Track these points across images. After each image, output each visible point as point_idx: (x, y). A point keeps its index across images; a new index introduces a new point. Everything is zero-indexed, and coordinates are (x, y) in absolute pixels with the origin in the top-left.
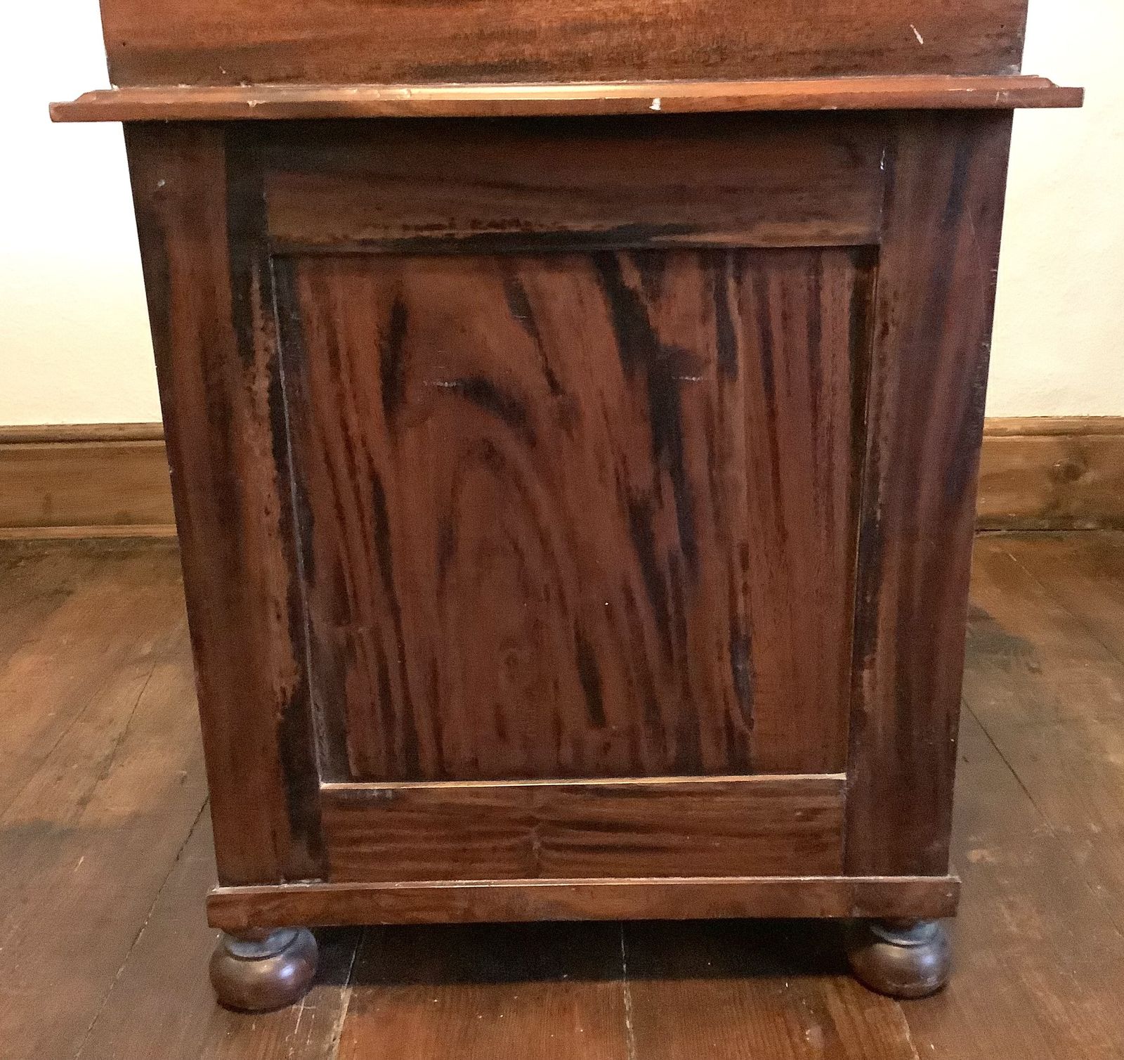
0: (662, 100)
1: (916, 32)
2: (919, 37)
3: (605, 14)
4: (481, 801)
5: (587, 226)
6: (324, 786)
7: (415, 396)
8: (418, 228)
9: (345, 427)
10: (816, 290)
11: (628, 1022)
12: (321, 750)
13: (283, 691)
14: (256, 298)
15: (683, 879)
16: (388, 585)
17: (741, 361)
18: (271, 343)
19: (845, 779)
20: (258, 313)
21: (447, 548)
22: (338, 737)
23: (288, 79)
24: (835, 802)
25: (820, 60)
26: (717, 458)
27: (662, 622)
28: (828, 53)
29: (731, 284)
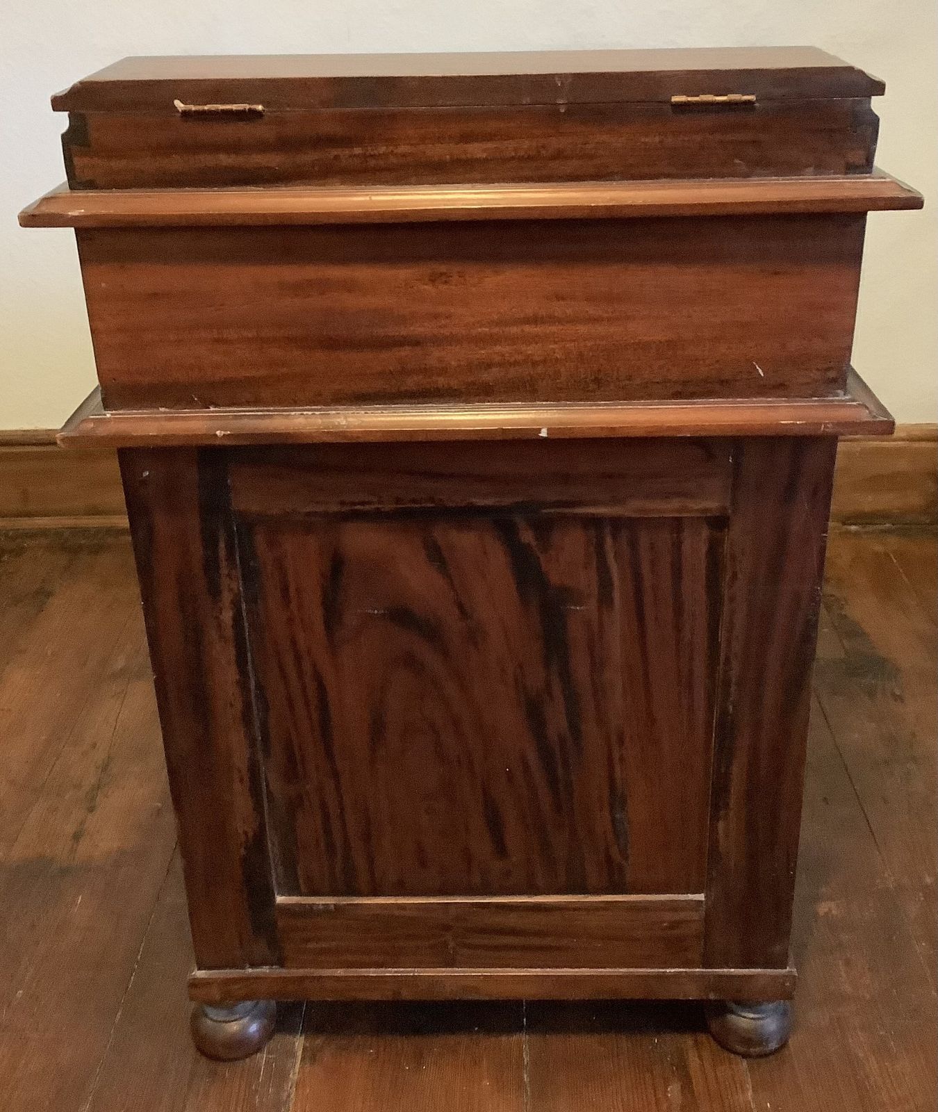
0: (548, 430)
1: (758, 368)
2: (760, 371)
3: (503, 355)
4: (407, 913)
5: (489, 502)
6: (280, 899)
7: (351, 618)
8: (354, 504)
9: (294, 643)
10: (677, 546)
11: (525, 1076)
12: (276, 874)
13: (246, 833)
14: (222, 553)
15: (571, 970)
16: (329, 754)
17: (617, 595)
18: (234, 586)
19: (703, 899)
20: (224, 564)
21: (377, 728)
22: (290, 864)
23: (248, 403)
24: (695, 916)
25: (679, 388)
26: (597, 665)
27: (553, 782)
28: (685, 383)
29: (609, 541)
